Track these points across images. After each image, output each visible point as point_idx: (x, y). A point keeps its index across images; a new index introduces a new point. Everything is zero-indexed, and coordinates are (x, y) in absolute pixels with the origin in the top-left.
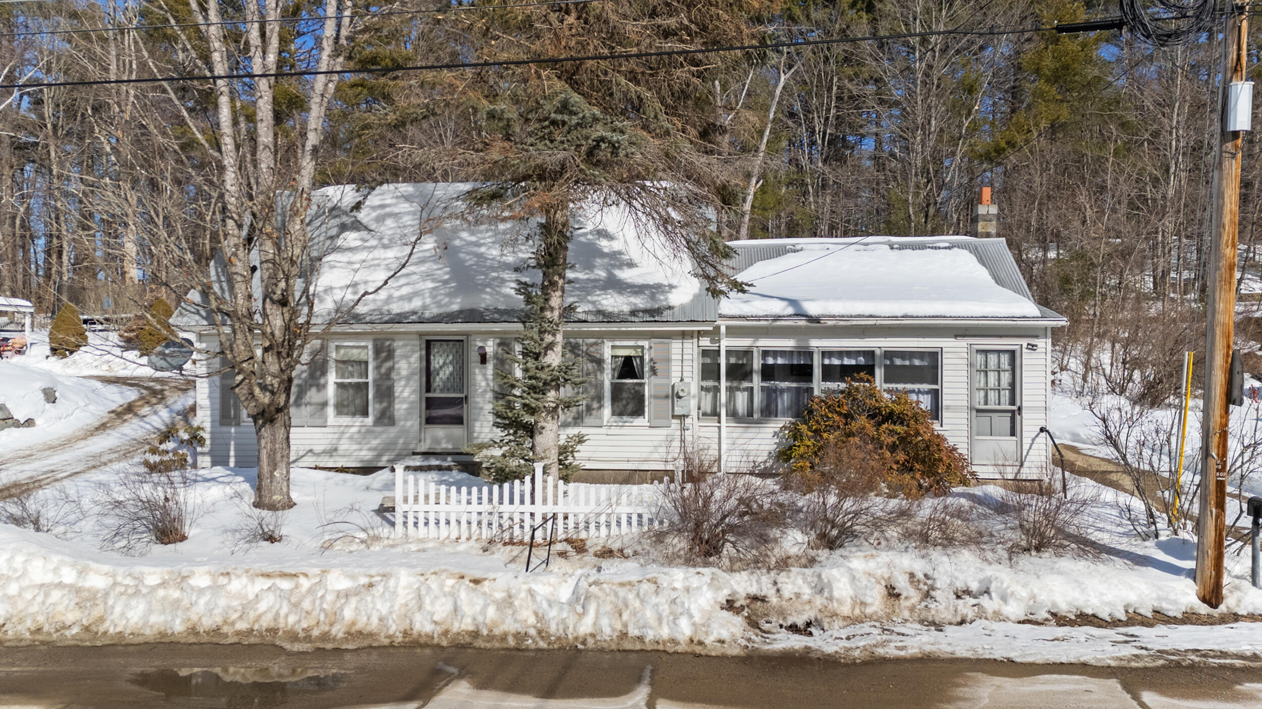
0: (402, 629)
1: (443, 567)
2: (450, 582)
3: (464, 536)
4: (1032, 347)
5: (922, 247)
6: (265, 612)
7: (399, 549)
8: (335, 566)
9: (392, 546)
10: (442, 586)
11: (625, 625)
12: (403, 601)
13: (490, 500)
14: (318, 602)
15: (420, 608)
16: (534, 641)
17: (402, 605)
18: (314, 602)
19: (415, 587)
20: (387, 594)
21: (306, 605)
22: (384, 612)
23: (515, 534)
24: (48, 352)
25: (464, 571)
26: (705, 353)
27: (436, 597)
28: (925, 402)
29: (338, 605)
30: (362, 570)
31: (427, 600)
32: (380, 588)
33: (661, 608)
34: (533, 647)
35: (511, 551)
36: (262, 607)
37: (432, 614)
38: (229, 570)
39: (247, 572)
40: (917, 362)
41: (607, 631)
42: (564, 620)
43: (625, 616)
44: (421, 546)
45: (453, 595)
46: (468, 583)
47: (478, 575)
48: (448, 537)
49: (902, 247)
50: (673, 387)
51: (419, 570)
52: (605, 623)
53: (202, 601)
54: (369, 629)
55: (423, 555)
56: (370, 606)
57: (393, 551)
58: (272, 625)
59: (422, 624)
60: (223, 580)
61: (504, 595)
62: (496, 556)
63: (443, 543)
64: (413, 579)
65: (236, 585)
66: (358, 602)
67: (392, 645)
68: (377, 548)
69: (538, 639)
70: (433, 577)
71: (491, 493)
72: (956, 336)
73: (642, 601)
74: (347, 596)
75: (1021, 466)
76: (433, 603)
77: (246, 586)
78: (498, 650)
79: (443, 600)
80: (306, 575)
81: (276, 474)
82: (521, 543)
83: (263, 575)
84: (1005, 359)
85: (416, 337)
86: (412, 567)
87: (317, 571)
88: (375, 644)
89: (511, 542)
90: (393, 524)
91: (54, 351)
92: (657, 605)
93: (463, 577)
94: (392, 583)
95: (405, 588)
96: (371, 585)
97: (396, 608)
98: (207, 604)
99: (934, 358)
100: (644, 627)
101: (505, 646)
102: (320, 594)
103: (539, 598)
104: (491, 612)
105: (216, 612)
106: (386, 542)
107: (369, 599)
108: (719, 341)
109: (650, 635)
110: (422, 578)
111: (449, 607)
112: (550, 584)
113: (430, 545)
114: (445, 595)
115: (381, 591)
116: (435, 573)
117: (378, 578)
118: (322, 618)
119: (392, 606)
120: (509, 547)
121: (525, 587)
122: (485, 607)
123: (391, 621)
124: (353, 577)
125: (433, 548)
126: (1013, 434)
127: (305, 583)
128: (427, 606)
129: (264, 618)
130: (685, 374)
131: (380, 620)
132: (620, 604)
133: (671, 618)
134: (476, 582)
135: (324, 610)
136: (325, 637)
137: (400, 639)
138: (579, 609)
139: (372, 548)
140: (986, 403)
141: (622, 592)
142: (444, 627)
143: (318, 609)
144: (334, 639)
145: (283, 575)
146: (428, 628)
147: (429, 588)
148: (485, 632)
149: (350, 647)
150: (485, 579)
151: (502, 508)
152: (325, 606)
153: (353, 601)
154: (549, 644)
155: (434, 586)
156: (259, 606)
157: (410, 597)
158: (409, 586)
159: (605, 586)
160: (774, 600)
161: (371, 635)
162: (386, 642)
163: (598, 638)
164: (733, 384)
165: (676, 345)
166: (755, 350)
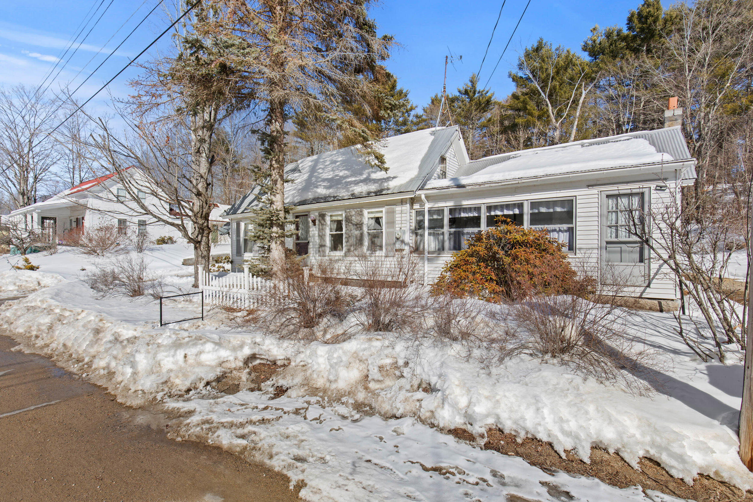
4: (661, 189)
26: (419, 213)
28: (563, 238)
40: (558, 209)
72: (588, 186)
75: (648, 286)
84: (636, 201)
99: (569, 203)
108: (424, 205)
126: (641, 260)
130: (403, 225)
140: (617, 237)
164: (431, 231)
165: (398, 209)
166: (445, 209)
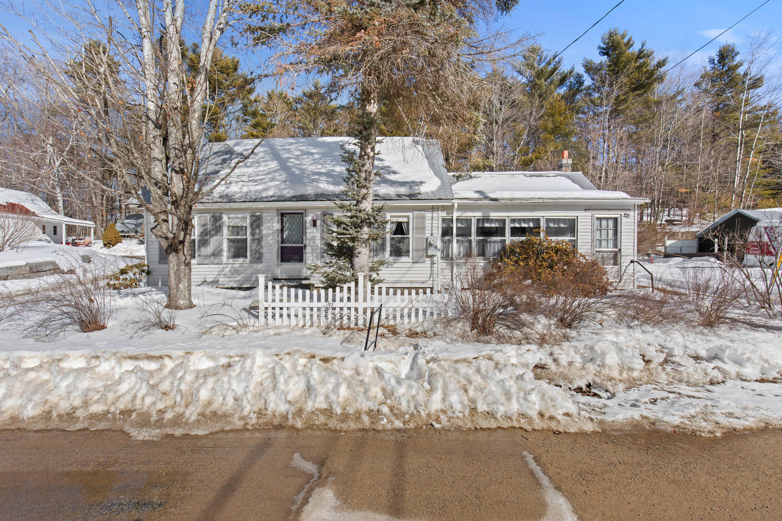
0: (256, 409)
1: (295, 348)
2: (303, 361)
3: (308, 323)
4: (627, 216)
5: (541, 176)
6: (124, 394)
7: (260, 334)
8: (197, 349)
9: (256, 332)
10: (294, 366)
11: (473, 401)
12: (259, 380)
13: (326, 300)
14: (176, 383)
15: (275, 388)
16: (389, 421)
17: (257, 383)
18: (172, 383)
19: (271, 366)
20: (243, 375)
21: (165, 386)
22: (240, 391)
23: (344, 323)
24: (102, 246)
25: (314, 351)
26: (444, 220)
27: (290, 377)
29: (196, 385)
30: (222, 352)
31: (281, 379)
32: (237, 368)
33: (507, 384)
34: (389, 427)
35: (345, 334)
36: (124, 387)
37: (286, 394)
38: (99, 354)
39: (115, 354)
40: (562, 225)
41: (458, 407)
42: (414, 397)
43: (471, 393)
44: (277, 331)
45: (306, 375)
46: (318, 362)
47: (327, 354)
48: (297, 325)
49: (531, 176)
50: (427, 239)
51: (274, 351)
52: (454, 399)
53: (64, 384)
54: (224, 409)
55: (279, 338)
56: (226, 386)
57: (255, 335)
58: (129, 406)
59: (277, 405)
60: (94, 362)
61: (352, 372)
62: (334, 337)
63: (293, 329)
64: (268, 359)
65: (104, 367)
66: (216, 382)
67: (245, 429)
68: (245, 333)
69: (392, 418)
70: (287, 357)
71: (327, 295)
72: (585, 210)
73: (484, 377)
74: (205, 376)
75: (620, 282)
76: (286, 382)
77: (113, 368)
78: (354, 431)
79: (297, 378)
80: (170, 357)
81: (181, 286)
82: (349, 328)
83: (130, 358)
84: (611, 223)
85: (275, 211)
86: (267, 348)
87: (181, 353)
88: (227, 428)
89: (341, 328)
90: (257, 317)
91: (105, 245)
92: (502, 381)
93: (314, 357)
94: (248, 363)
95: (261, 367)
96: (229, 365)
97: (252, 387)
98: (67, 387)
99: (573, 222)
100: (495, 403)
101: (361, 426)
102: (179, 375)
103: (386, 376)
104: (343, 391)
105: (75, 394)
106: (251, 328)
107: (225, 379)
108: (452, 213)
109: (501, 410)
110: (276, 359)
111: (302, 385)
112: (391, 362)
113: (284, 330)
114: (298, 374)
115: (238, 371)
116: (289, 354)
117: (237, 359)
118: (178, 399)
119: (247, 386)
120: (342, 332)
121: (371, 365)
122: (337, 385)
123: (245, 401)
124: (214, 358)
125: (286, 333)
126: (616, 264)
127: (169, 364)
128: (282, 386)
129: (122, 400)
130: (434, 232)
131: (236, 400)
132: (464, 382)
133: (522, 394)
134: (325, 360)
135: (179, 391)
136: (178, 421)
137: (254, 421)
138: (427, 387)
139: (240, 333)
140: (600, 247)
141: (463, 368)
142: (298, 405)
143: (175, 389)
144: (186, 423)
145: (150, 358)
146: (283, 408)
147: (283, 369)
148: (338, 410)
149: (201, 432)
150: (334, 358)
151: (336, 305)
152: (183, 387)
153: (211, 381)
154: (404, 423)
155: (287, 365)
156: (120, 387)
157: (266, 375)
158: (264, 366)
159: (443, 363)
160: (553, 367)
161: (225, 416)
162: (239, 424)
163: (450, 414)
164: (460, 238)
165: (428, 215)
166: (473, 219)
